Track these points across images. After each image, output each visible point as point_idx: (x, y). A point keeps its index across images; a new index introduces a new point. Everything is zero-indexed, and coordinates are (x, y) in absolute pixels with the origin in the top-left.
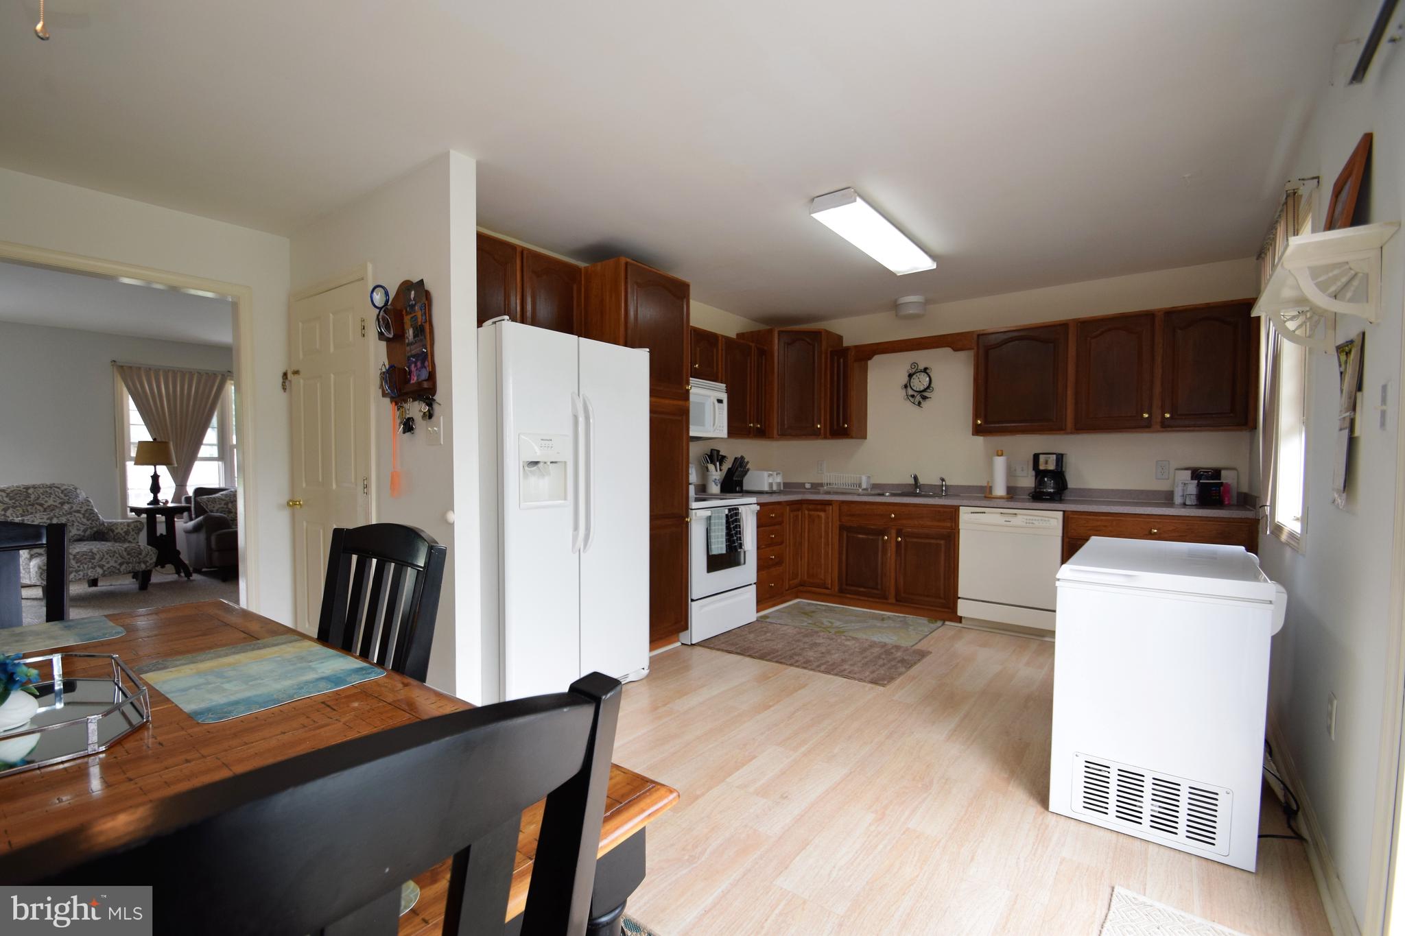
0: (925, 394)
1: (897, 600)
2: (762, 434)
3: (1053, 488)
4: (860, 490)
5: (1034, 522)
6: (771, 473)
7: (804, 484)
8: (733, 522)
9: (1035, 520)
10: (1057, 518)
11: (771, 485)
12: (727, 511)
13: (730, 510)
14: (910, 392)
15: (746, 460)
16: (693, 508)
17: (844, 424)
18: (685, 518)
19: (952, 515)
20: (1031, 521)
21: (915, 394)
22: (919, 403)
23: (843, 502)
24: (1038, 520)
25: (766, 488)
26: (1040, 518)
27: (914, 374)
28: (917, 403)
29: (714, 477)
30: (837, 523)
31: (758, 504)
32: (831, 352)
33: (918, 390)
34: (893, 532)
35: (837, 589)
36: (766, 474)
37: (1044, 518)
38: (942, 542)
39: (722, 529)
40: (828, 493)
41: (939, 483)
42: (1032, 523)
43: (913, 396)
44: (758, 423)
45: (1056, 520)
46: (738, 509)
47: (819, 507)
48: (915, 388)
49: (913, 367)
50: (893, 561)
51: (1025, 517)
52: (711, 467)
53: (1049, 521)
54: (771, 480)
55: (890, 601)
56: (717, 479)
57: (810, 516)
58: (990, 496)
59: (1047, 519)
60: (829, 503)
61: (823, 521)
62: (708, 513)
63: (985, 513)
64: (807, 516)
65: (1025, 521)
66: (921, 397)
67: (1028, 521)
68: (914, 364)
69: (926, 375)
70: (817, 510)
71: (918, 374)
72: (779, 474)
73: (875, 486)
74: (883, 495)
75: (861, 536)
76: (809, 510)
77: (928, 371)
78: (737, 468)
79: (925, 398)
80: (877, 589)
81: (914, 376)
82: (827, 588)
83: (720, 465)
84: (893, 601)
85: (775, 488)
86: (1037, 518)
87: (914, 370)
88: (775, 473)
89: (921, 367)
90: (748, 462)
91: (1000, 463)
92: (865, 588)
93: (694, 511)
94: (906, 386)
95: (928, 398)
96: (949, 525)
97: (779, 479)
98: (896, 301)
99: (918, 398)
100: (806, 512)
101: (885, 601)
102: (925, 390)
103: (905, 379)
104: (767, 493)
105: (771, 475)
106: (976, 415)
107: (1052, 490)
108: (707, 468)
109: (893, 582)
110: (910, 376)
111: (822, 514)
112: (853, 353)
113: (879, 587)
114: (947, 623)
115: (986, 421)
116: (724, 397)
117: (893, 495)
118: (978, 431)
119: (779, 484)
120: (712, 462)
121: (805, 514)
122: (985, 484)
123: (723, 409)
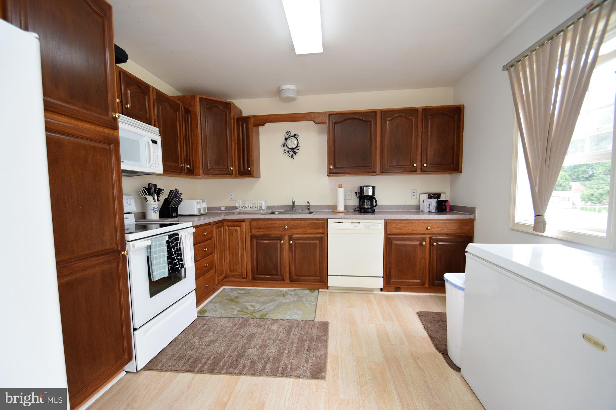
0: (295, 150)
1: (290, 281)
2: (191, 172)
3: (370, 206)
4: (262, 211)
5: (370, 226)
6: (199, 201)
7: (221, 207)
8: (174, 247)
9: (370, 225)
10: (382, 224)
11: (199, 210)
12: (167, 238)
13: (170, 236)
14: (287, 149)
15: (180, 192)
16: (130, 240)
17: (248, 168)
18: (120, 252)
19: (323, 225)
20: (368, 226)
21: (290, 150)
22: (292, 156)
23: (252, 220)
24: (372, 225)
25: (196, 212)
26: (372, 224)
27: (288, 138)
28: (291, 156)
29: (153, 206)
30: (249, 234)
31: (194, 227)
32: (237, 118)
33: (291, 148)
34: (287, 238)
35: (250, 277)
36: (195, 202)
37: (375, 224)
38: (317, 242)
39: (164, 255)
40: (239, 213)
41: (307, 204)
42: (369, 227)
43: (288, 152)
44: (187, 164)
45: (381, 225)
46: (178, 235)
47: (236, 223)
48: (289, 147)
49: (287, 133)
50: (287, 256)
51: (365, 224)
52: (149, 198)
53: (377, 225)
54: (199, 207)
55: (286, 282)
56: (156, 208)
57: (229, 230)
58: (337, 211)
59: (376, 224)
60: (243, 221)
61: (239, 233)
62: (148, 243)
63: (342, 222)
64: (227, 231)
65: (365, 226)
66: (293, 152)
67: (367, 226)
68: (288, 132)
69: (295, 138)
70: (234, 226)
71: (291, 138)
72: (205, 201)
73: (268, 207)
74: (273, 213)
75: (265, 242)
76: (229, 226)
77: (296, 137)
78: (173, 198)
79: (295, 153)
80: (278, 275)
81: (288, 139)
82: (244, 278)
83: (158, 196)
84: (288, 281)
85: (202, 212)
86: (371, 224)
87: (288, 136)
88: (201, 201)
89: (292, 134)
90: (181, 194)
91: (341, 191)
92: (269, 275)
93: (131, 243)
94: (284, 145)
95: (297, 153)
96: (321, 231)
97: (204, 205)
98: (279, 88)
99: (291, 153)
100: (227, 228)
101: (283, 282)
102: (295, 148)
103: (283, 141)
104: (197, 216)
105: (199, 202)
106: (329, 164)
107: (369, 207)
108: (146, 199)
109: (288, 269)
110: (286, 139)
111: (238, 228)
112: (252, 121)
113: (279, 274)
114: (320, 290)
115: (335, 167)
116: (158, 139)
117: (280, 213)
118: (330, 173)
119: (204, 209)
120: (150, 194)
121: (226, 229)
122: (333, 204)
123: (158, 149)
